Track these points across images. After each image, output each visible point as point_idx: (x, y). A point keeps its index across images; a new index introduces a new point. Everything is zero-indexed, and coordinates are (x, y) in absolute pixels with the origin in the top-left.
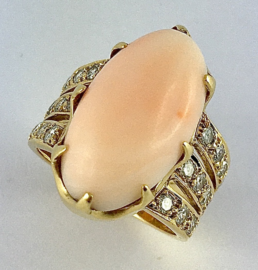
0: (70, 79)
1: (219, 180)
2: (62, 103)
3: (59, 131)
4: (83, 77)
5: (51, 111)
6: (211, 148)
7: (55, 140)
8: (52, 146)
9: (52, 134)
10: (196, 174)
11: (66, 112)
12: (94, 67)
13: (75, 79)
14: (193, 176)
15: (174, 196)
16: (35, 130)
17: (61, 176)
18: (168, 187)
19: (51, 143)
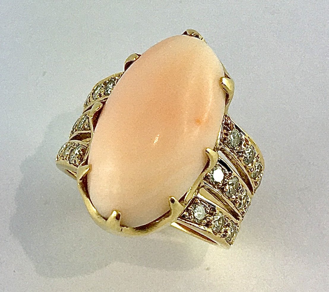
0: (90, 96)
1: (255, 182)
2: (83, 121)
3: (82, 150)
4: (101, 93)
5: (75, 130)
6: (239, 150)
7: (80, 160)
8: (77, 166)
9: (76, 154)
10: (227, 179)
11: (88, 130)
12: (110, 81)
13: (94, 95)
14: (223, 181)
15: (207, 204)
16: (61, 151)
17: (88, 196)
18: (199, 196)
19: (77, 164)
